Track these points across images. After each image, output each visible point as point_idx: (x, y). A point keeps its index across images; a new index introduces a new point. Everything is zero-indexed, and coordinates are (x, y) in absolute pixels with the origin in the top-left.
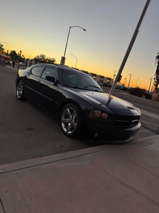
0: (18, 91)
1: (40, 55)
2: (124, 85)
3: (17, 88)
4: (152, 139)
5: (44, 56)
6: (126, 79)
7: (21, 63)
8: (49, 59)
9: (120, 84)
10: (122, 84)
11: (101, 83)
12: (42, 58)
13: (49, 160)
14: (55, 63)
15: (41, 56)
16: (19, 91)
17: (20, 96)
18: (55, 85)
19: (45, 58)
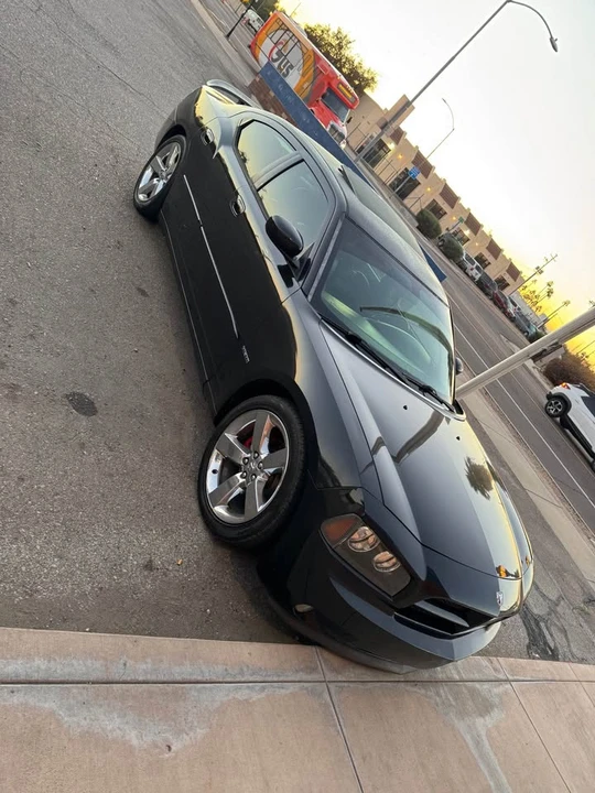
0: (149, 173)
1: (334, 30)
2: (546, 320)
3: (154, 156)
4: (501, 677)
5: (344, 42)
6: (566, 303)
7: (252, 15)
8: (356, 64)
9: (534, 309)
10: (544, 315)
11: (477, 268)
12: (334, 43)
13: (39, 666)
14: (367, 91)
15: (338, 36)
16: (155, 175)
17: (149, 195)
18: (286, 273)
19: (347, 52)
